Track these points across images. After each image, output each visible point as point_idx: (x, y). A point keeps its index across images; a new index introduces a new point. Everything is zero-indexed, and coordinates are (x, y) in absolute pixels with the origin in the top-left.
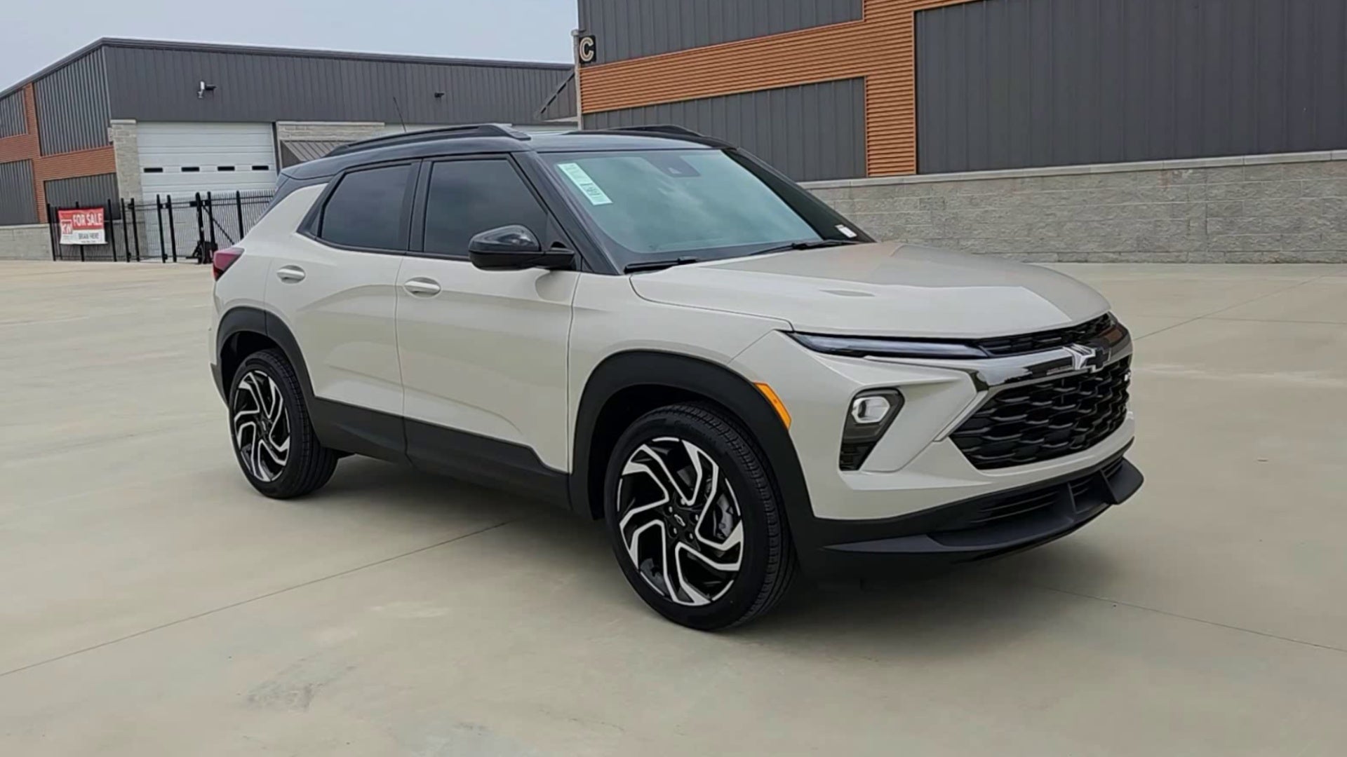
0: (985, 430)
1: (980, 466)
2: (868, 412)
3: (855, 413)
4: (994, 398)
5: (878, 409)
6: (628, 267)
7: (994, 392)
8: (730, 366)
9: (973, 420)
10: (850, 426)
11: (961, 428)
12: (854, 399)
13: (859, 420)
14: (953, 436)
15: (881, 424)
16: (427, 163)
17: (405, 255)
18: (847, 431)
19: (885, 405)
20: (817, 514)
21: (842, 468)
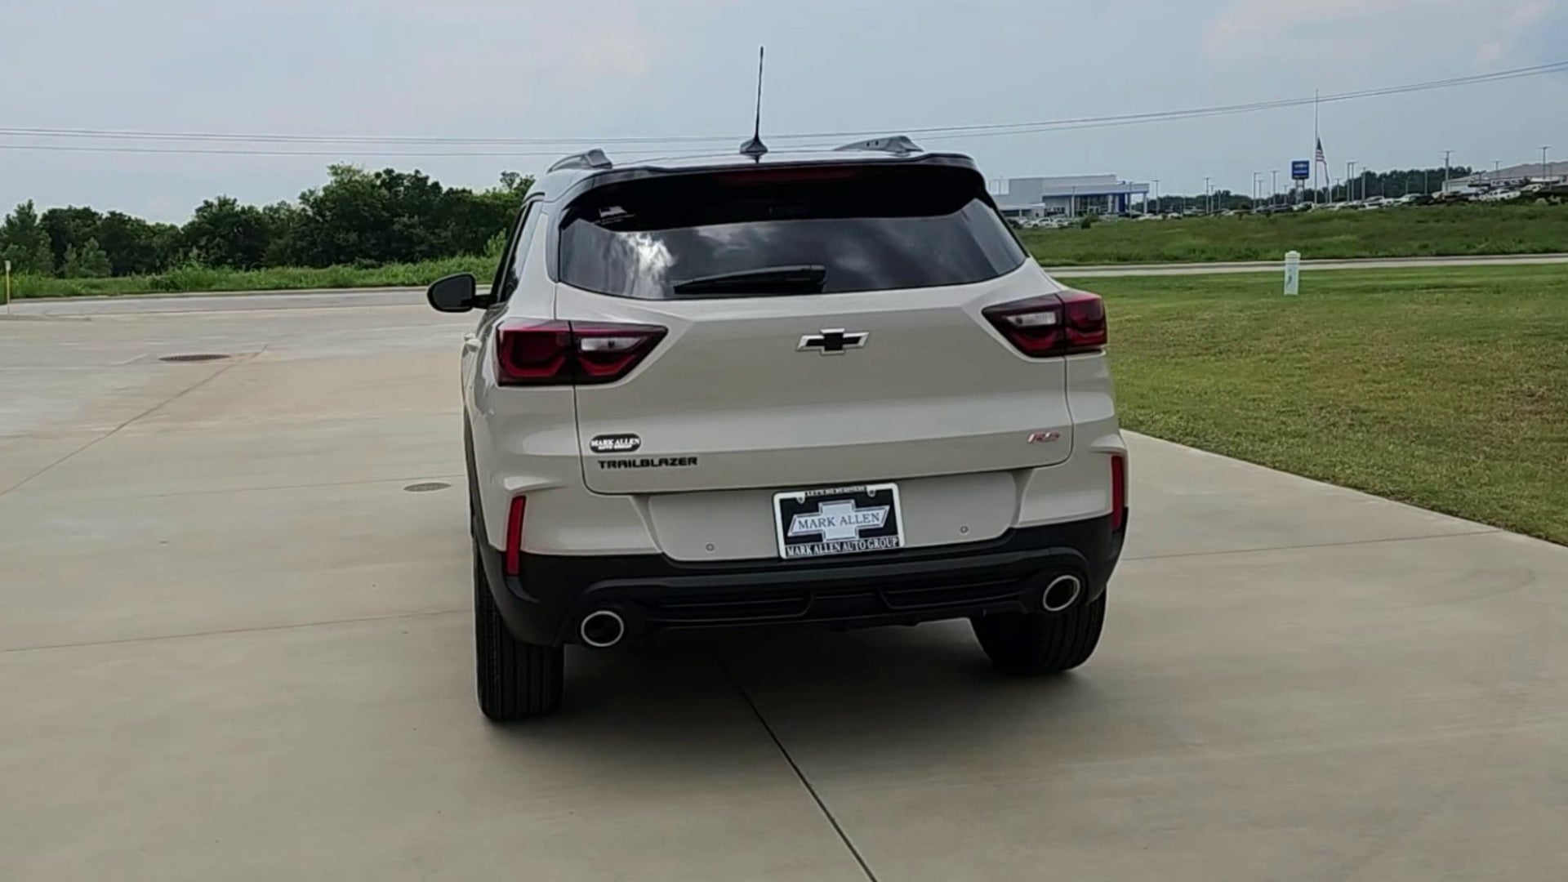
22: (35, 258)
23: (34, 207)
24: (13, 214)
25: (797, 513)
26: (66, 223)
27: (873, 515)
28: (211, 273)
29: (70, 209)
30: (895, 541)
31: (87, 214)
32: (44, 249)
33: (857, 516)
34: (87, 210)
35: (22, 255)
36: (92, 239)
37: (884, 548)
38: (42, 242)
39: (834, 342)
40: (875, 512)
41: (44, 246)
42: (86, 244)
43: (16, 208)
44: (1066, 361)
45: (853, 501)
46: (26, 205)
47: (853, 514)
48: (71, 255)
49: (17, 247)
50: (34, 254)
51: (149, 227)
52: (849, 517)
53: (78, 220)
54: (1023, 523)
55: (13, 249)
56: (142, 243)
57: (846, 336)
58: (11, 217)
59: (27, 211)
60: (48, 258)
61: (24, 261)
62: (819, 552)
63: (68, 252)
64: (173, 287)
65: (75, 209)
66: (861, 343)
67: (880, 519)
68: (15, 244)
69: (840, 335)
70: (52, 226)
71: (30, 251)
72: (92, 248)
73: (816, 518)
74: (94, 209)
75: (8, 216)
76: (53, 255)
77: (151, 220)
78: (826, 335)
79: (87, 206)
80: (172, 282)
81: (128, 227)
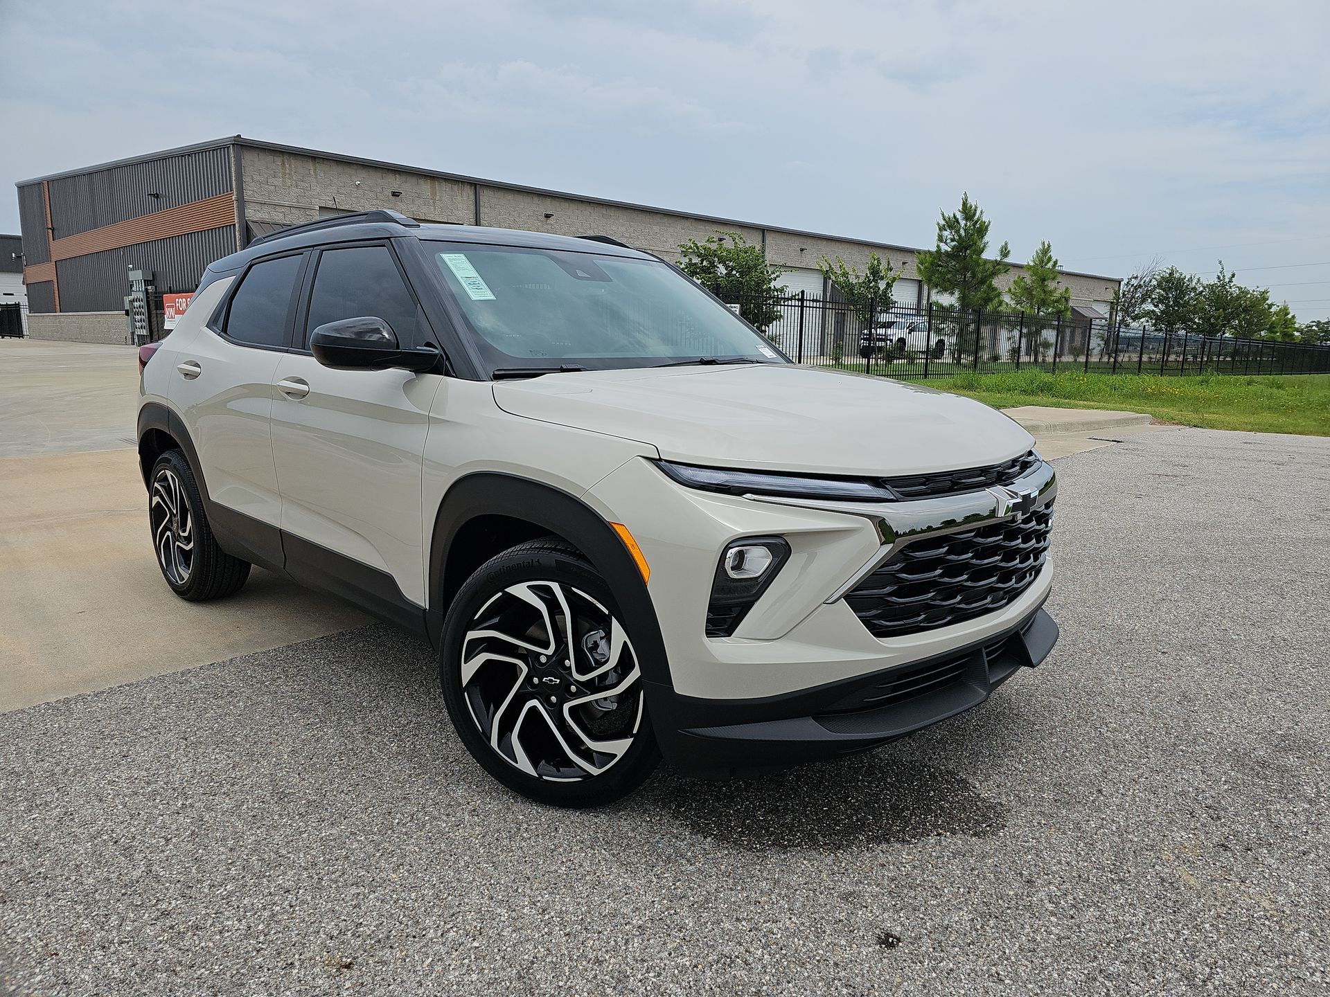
0: (888, 589)
1: (880, 632)
2: (746, 566)
3: (729, 564)
4: (901, 551)
5: (758, 561)
6: (496, 373)
7: (902, 542)
8: (584, 499)
9: (875, 578)
10: (721, 582)
11: (858, 587)
12: (727, 548)
13: (733, 575)
14: (848, 597)
15: (760, 580)
16: (317, 252)
17: (287, 352)
18: (716, 589)
19: (767, 557)
20: (678, 690)
21: (710, 633)
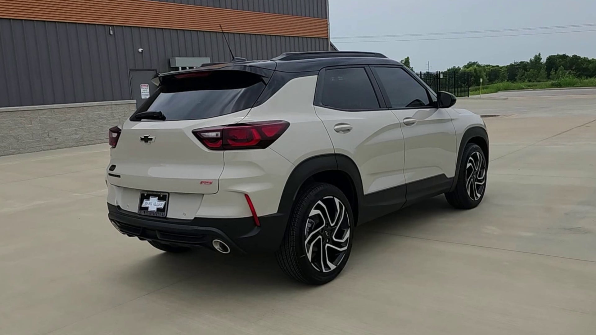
22: (539, 74)
23: (541, 55)
24: (533, 58)
25: (145, 199)
26: (556, 60)
27: (161, 203)
28: (576, 80)
29: (558, 55)
30: (164, 214)
31: (564, 56)
32: (543, 70)
33: (157, 203)
34: (564, 55)
35: (535, 73)
36: (561, 66)
37: (160, 216)
38: (542, 68)
39: (146, 139)
40: (162, 203)
41: (543, 69)
42: (559, 68)
43: (534, 56)
44: (224, 153)
45: (157, 197)
46: (538, 55)
47: (157, 202)
48: (553, 73)
49: (533, 70)
50: (539, 72)
51: (589, 60)
52: (155, 203)
53: (561, 59)
54: (198, 215)
55: (531, 71)
56: (584, 67)
57: (149, 137)
58: (532, 59)
59: (538, 57)
60: (544, 74)
61: (535, 75)
62: (146, 214)
63: (552, 71)
64: (559, 86)
65: (560, 55)
66: (153, 140)
67: (163, 205)
68: (532, 69)
69: (147, 137)
70: (550, 62)
71: (538, 71)
72: (561, 70)
73: (148, 202)
74: (567, 55)
75: (531, 59)
76: (546, 72)
77: (590, 58)
78: (145, 137)
79: (564, 53)
80: (559, 84)
81: (580, 61)
